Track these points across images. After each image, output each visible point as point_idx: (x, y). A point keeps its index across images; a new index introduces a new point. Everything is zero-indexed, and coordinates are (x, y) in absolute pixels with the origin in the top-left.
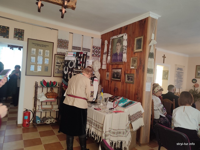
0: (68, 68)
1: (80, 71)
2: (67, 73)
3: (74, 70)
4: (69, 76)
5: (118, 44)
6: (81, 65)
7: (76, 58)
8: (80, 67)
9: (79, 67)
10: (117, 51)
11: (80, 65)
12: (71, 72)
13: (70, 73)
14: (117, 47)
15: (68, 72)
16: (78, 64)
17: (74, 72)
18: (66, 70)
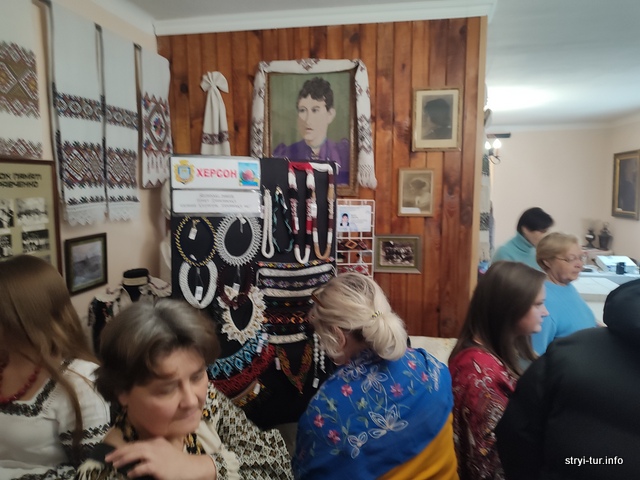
0: (212, 267)
1: (311, 271)
2: (215, 301)
3: (266, 272)
4: (227, 316)
5: (308, 102)
6: (312, 235)
7: (268, 199)
8: (308, 251)
9: (297, 251)
10: (308, 137)
11: (309, 240)
12: (244, 289)
13: (233, 292)
14: (302, 116)
15: (220, 292)
16: (293, 235)
17: (262, 287)
18: (199, 279)
